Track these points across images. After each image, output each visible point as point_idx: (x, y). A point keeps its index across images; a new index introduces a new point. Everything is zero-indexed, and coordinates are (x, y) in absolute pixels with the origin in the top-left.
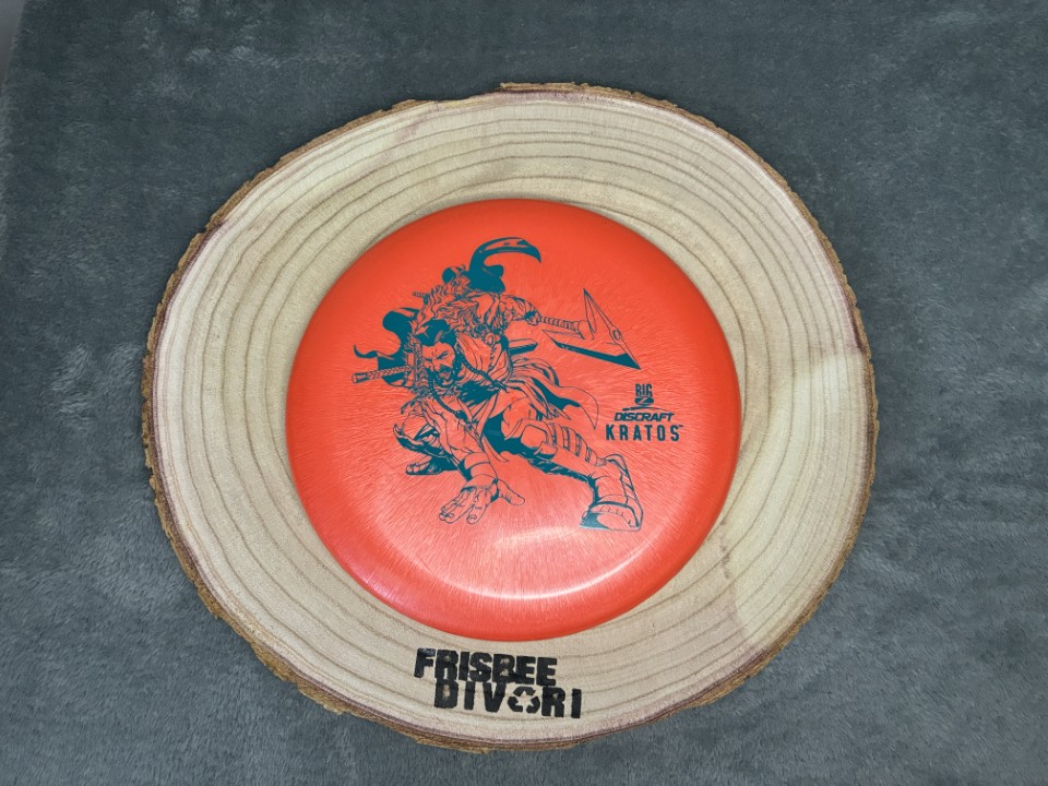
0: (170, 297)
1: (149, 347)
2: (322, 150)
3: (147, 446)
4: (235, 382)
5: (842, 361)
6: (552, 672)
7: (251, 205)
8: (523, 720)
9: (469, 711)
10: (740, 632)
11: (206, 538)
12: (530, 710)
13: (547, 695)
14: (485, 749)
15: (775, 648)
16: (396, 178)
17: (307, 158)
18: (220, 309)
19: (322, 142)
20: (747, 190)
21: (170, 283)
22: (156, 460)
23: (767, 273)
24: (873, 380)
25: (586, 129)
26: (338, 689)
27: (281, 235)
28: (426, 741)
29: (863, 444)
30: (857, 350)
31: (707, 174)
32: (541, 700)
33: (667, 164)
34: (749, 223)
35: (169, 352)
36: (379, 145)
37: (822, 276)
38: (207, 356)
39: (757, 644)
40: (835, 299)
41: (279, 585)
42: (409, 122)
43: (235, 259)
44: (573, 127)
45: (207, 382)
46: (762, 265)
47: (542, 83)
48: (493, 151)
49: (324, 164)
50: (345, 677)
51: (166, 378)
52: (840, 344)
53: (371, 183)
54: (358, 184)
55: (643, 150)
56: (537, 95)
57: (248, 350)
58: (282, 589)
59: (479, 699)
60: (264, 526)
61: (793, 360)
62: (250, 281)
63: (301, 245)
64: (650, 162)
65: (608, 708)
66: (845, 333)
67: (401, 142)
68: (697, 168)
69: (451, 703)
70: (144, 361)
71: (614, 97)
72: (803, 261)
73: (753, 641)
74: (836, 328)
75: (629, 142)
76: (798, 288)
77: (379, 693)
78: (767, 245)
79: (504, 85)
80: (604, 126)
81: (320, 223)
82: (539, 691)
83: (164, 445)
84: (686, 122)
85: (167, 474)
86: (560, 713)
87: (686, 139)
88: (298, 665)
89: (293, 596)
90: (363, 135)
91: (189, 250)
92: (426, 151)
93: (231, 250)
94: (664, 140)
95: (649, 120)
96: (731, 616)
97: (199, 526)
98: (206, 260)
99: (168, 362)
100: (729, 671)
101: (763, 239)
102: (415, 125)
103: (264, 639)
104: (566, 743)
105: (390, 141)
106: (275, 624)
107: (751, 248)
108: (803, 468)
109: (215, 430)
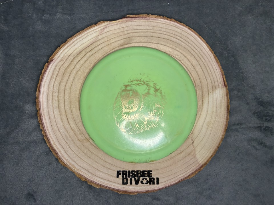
0: (41, 81)
1: (37, 96)
2: (78, 37)
3: (40, 123)
4: (62, 105)
5: (221, 90)
6: (151, 174)
7: (60, 54)
8: (145, 186)
9: (131, 185)
10: (197, 160)
11: (59, 146)
12: (146, 183)
13: (150, 179)
14: (136, 194)
15: (205, 164)
16: (100, 44)
17: (75, 40)
18: (55, 84)
19: (78, 35)
20: (195, 44)
21: (40, 78)
22: (43, 127)
23: (201, 67)
24: (228, 94)
25: (151, 28)
26: (98, 182)
27: (70, 62)
28: (121, 193)
29: (226, 111)
30: (224, 86)
31: (184, 40)
32: (149, 181)
33: (174, 37)
34: (196, 53)
35: (43, 97)
36: (95, 35)
37: (215, 67)
38: (53, 98)
39: (201, 163)
40: (218, 73)
41: (80, 157)
42: (102, 28)
43: (58, 70)
44: (148, 27)
45: (54, 105)
46: (200, 64)
47: (138, 15)
48: (126, 35)
49: (80, 41)
50: (99, 179)
51: (43, 104)
52: (220, 85)
53: (93, 46)
54: (90, 47)
55: (167, 34)
56: (137, 18)
57: (64, 95)
58: (81, 158)
59: (133, 182)
60: (74, 142)
61: (208, 90)
62: (63, 76)
63: (76, 65)
64: (169, 37)
65: (165, 182)
66: (221, 82)
67: (101, 34)
68: (182, 38)
69: (127, 183)
70: (36, 100)
71: (158, 18)
72: (210, 63)
73: (200, 162)
74: (219, 81)
75: (163, 31)
76: (209, 70)
77: (108, 182)
78: (201, 59)
79: (128, 16)
80: (156, 27)
81: (81, 58)
82: (148, 179)
83: (44, 123)
84: (178, 25)
85: (47, 130)
86: (154, 184)
87: (178, 29)
88: (87, 177)
89: (84, 160)
90: (89, 32)
91: (44, 68)
92: (108, 36)
93: (56, 68)
94: (172, 30)
95: (168, 25)
96: (195, 157)
97: (57, 144)
98: (49, 71)
99: (43, 100)
100: (195, 170)
101: (200, 57)
102: (104, 29)
103: (77, 171)
104: (156, 190)
105: (97, 34)
106: (80, 167)
107: (197, 60)
108: (211, 118)
109: (58, 117)
